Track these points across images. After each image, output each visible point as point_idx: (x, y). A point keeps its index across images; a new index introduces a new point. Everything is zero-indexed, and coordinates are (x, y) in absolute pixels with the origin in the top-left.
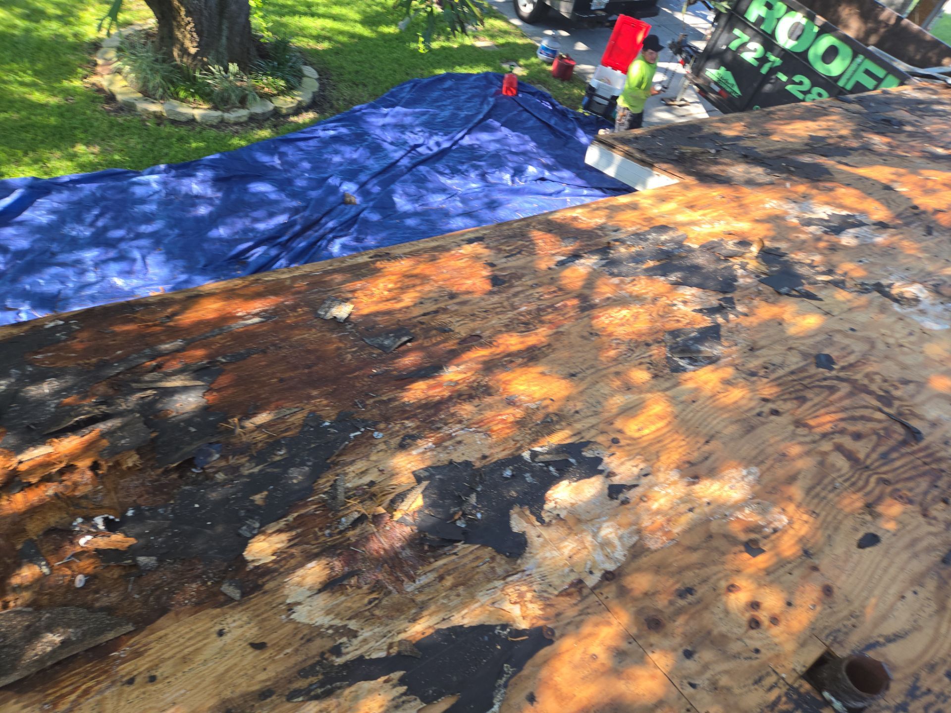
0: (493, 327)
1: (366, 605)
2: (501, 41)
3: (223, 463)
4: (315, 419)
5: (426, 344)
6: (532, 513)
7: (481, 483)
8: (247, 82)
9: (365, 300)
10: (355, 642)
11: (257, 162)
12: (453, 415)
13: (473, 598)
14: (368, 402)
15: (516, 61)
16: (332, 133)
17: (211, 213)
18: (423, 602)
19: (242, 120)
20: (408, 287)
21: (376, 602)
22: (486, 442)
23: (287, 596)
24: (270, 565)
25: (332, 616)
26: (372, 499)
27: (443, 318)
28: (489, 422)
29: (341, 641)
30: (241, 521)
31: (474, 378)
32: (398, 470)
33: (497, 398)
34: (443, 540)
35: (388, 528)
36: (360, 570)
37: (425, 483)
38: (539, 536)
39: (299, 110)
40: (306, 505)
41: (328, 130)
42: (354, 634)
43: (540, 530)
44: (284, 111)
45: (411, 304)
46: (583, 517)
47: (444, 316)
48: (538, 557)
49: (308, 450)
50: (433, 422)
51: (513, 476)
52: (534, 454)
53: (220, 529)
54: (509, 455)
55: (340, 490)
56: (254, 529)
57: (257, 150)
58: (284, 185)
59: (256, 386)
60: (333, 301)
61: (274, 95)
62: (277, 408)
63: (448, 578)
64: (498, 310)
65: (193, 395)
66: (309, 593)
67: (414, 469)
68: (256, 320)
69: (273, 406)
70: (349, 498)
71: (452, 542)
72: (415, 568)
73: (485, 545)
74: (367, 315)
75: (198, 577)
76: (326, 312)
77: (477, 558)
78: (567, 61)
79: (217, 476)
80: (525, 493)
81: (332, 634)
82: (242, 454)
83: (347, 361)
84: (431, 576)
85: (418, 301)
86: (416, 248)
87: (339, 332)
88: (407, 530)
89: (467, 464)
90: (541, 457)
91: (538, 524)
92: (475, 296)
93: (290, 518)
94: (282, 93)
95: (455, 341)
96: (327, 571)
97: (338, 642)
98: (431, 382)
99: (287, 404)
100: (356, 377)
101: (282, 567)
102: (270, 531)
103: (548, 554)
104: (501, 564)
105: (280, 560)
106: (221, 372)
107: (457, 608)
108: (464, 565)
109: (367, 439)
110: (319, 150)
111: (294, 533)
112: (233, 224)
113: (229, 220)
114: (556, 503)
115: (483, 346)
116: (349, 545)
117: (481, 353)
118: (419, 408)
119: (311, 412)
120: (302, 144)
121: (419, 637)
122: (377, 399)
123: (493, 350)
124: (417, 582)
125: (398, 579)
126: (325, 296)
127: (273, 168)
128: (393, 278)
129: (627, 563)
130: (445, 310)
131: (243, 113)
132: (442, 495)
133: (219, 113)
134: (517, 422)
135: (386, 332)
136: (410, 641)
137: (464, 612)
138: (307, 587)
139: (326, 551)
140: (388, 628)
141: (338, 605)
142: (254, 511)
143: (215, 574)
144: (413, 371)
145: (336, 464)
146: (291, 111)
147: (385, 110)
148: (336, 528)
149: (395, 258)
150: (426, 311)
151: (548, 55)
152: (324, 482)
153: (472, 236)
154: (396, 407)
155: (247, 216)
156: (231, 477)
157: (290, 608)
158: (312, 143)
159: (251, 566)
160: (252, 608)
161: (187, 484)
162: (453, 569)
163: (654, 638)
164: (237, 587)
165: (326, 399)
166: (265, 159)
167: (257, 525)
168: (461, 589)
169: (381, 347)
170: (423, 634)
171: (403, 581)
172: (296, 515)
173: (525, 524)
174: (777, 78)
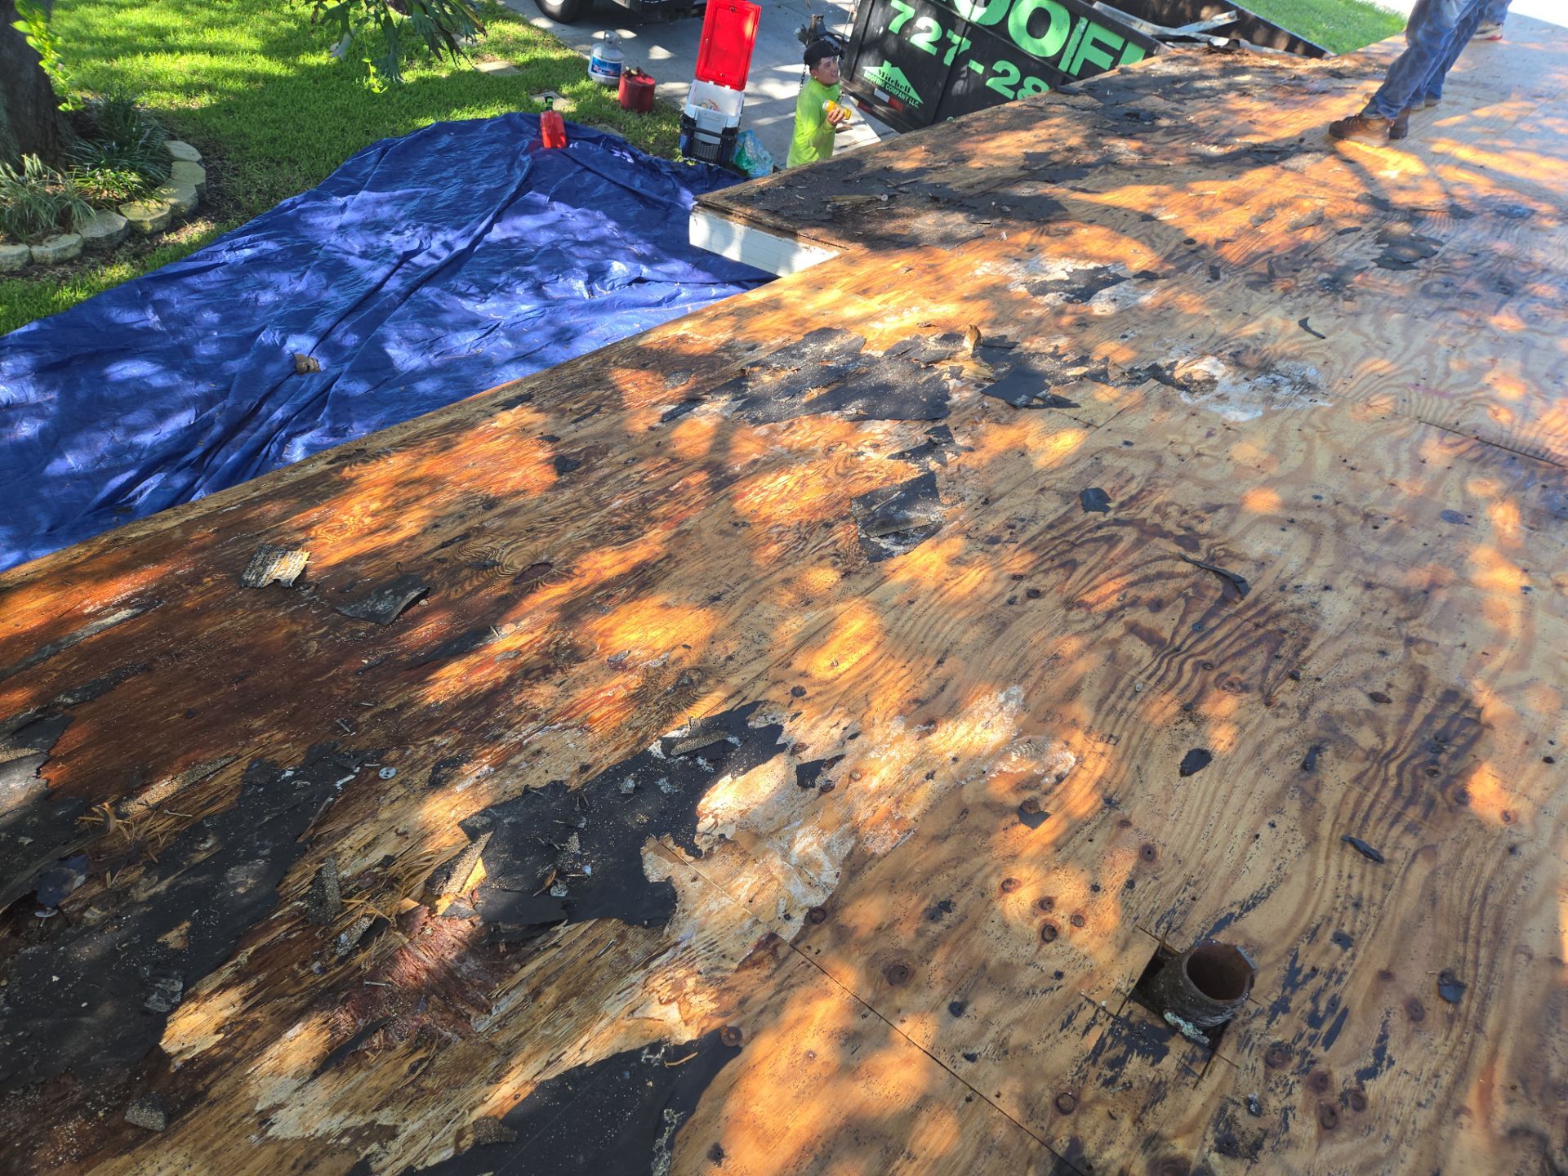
0: (569, 543)
1: (406, 1077)
2: (522, 58)
3: (97, 889)
4: (265, 770)
5: (453, 596)
6: (677, 843)
7: (585, 814)
8: (66, 184)
9: (330, 539)
10: (394, 1146)
11: (111, 324)
12: (519, 708)
13: (595, 1013)
14: (360, 720)
15: (557, 89)
16: (248, 252)
17: (43, 433)
18: (509, 1044)
19: (69, 255)
20: (407, 503)
21: (425, 1065)
22: (584, 743)
23: (256, 1099)
24: (214, 1052)
25: (345, 1112)
26: (392, 888)
27: (479, 545)
28: (584, 708)
29: (368, 1151)
30: (147, 987)
31: (548, 637)
32: (433, 826)
33: (592, 663)
34: (531, 927)
35: (429, 932)
36: (387, 1017)
37: (485, 838)
38: (695, 880)
39: (175, 221)
40: (269, 928)
41: (240, 248)
42: (391, 1133)
43: (695, 867)
44: (149, 227)
45: (415, 531)
46: (763, 829)
47: (482, 541)
48: (697, 913)
49: (260, 828)
50: (485, 729)
51: (637, 788)
52: (668, 744)
53: (107, 1010)
54: (627, 754)
55: (331, 886)
56: (174, 994)
57: (110, 305)
58: (175, 358)
59: (139, 735)
60: (268, 552)
61: (124, 201)
62: (186, 766)
63: (547, 990)
64: (574, 513)
65: (17, 777)
66: (296, 1084)
67: (463, 817)
68: (124, 613)
69: (179, 764)
70: (350, 895)
71: (547, 926)
72: (487, 988)
73: (604, 916)
74: (338, 566)
75: (78, 1107)
76: (260, 575)
77: (595, 943)
78: (640, 79)
79: (87, 914)
80: (663, 813)
81: (350, 1144)
82: (129, 864)
83: (310, 655)
84: (518, 995)
85: (428, 523)
86: (413, 431)
87: (288, 606)
88: (464, 926)
89: (557, 787)
90: (679, 746)
91: (691, 858)
92: (530, 497)
93: (242, 958)
94: (136, 195)
95: (507, 581)
96: (325, 1036)
97: (362, 1156)
98: (473, 659)
99: (207, 756)
100: (333, 679)
101: (237, 1049)
102: (206, 992)
103: (714, 906)
104: (638, 942)
105: (233, 1039)
106: (67, 723)
107: (569, 1039)
108: (574, 961)
109: (369, 784)
110: (229, 285)
111: (253, 983)
112: (91, 444)
113: (81, 439)
114: (715, 817)
115: (556, 579)
116: (361, 979)
117: (555, 592)
118: (456, 709)
119: (254, 759)
120: (195, 281)
121: (511, 1104)
122: (376, 710)
123: (575, 581)
124: (494, 1012)
125: (459, 1015)
126: (253, 546)
127: (148, 331)
128: (378, 491)
129: (844, 886)
130: (480, 531)
131: (69, 242)
132: (518, 852)
133: (21, 248)
134: (633, 696)
135: (378, 590)
136: (495, 1117)
137: (581, 1042)
138: (291, 1073)
139: (319, 1000)
140: (452, 1105)
141: (353, 1090)
142: (169, 962)
143: (108, 1095)
144: (437, 648)
145: (315, 842)
146: (162, 226)
147: (339, 201)
148: (332, 955)
149: (377, 456)
150: (446, 539)
151: (606, 73)
152: (298, 880)
153: (510, 395)
154: (415, 716)
155: (115, 425)
156: (116, 910)
157: (264, 1119)
158: (212, 276)
159: (178, 1063)
160: (192, 1137)
161: (30, 944)
162: (555, 973)
163: (901, 998)
164: (154, 1107)
165: (281, 729)
166: (129, 317)
167: (179, 986)
168: (573, 1004)
169: (373, 616)
170: (516, 1098)
171: (469, 1016)
172: (251, 950)
173: (669, 865)
174: (969, 69)
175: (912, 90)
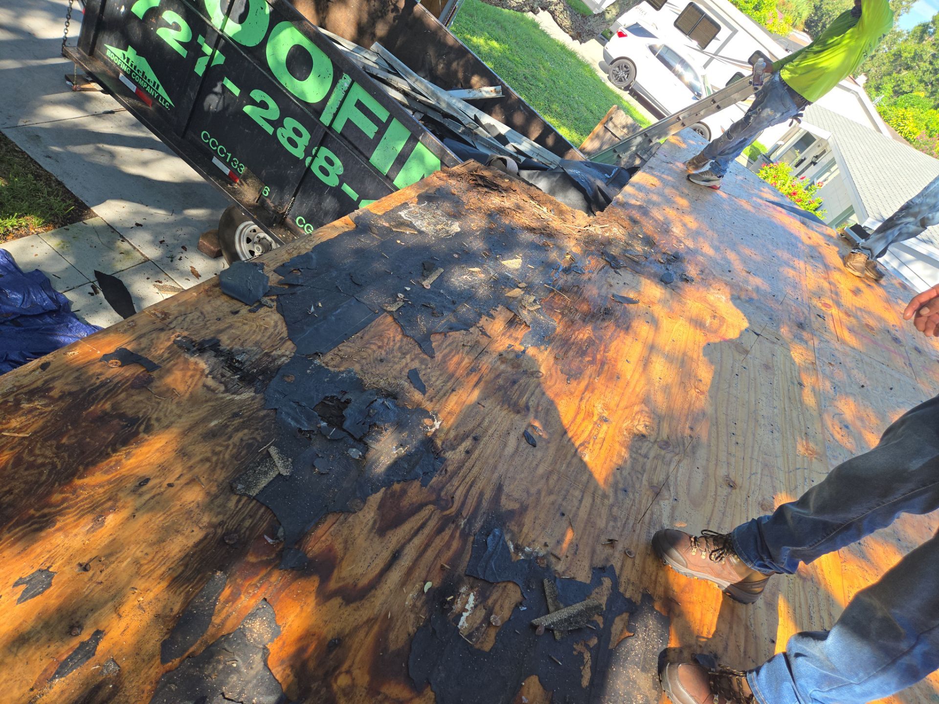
174: (224, 86)
175: (161, 87)
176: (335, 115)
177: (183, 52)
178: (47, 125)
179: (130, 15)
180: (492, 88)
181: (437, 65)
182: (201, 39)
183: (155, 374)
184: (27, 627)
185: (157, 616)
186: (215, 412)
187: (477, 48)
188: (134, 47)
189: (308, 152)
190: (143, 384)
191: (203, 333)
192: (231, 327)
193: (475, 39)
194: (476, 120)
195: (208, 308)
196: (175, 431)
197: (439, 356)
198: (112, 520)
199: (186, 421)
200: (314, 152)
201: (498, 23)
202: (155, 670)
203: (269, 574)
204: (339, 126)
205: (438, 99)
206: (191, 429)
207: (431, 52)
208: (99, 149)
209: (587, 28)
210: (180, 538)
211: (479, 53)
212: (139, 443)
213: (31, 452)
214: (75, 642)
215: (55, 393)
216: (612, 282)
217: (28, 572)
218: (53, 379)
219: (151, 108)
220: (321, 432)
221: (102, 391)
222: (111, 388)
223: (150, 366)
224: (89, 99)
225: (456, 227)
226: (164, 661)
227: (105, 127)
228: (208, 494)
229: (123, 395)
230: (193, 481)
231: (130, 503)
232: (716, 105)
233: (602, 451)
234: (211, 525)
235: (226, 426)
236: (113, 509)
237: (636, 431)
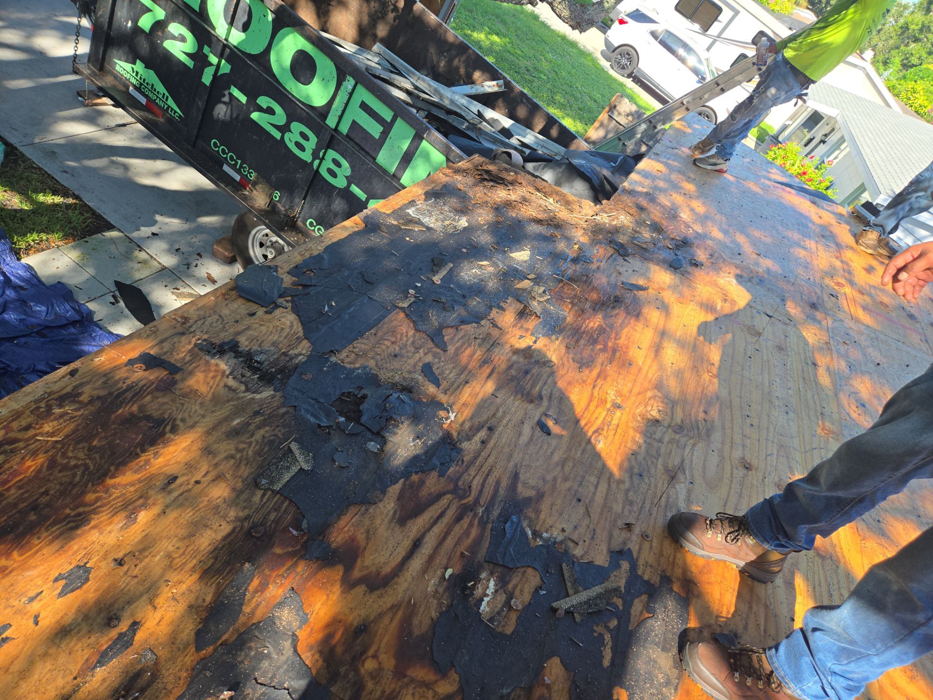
174: (231, 95)
175: (170, 98)
176: (341, 117)
177: (190, 63)
178: (62, 141)
179: (137, 30)
180: (494, 83)
181: (438, 62)
182: (206, 50)
183: (178, 377)
184: (68, 620)
185: (191, 607)
186: (238, 411)
187: (478, 43)
188: (142, 61)
189: (315, 155)
190: (167, 387)
191: (222, 335)
192: (248, 328)
193: (475, 35)
194: (480, 115)
195: (225, 312)
196: (199, 430)
197: (451, 349)
198: (143, 517)
199: (209, 421)
200: (321, 154)
201: (497, 17)
202: (190, 658)
203: (295, 564)
204: (344, 128)
205: (441, 96)
206: (214, 428)
207: (432, 50)
208: (113, 162)
209: (586, 17)
210: (209, 532)
211: (480, 48)
212: (167, 443)
213: (64, 455)
214: (114, 633)
215: (84, 398)
216: (621, 270)
217: (67, 568)
218: (82, 385)
219: (162, 120)
220: (340, 428)
221: (129, 395)
222: (137, 392)
223: (173, 369)
224: (101, 113)
225: (463, 222)
226: (198, 649)
227: (118, 140)
228: (234, 489)
229: (148, 398)
230: (219, 478)
231: (160, 501)
232: (720, 87)
233: (617, 437)
234: (238, 519)
235: (248, 424)
236: (144, 506)
237: (649, 417)
